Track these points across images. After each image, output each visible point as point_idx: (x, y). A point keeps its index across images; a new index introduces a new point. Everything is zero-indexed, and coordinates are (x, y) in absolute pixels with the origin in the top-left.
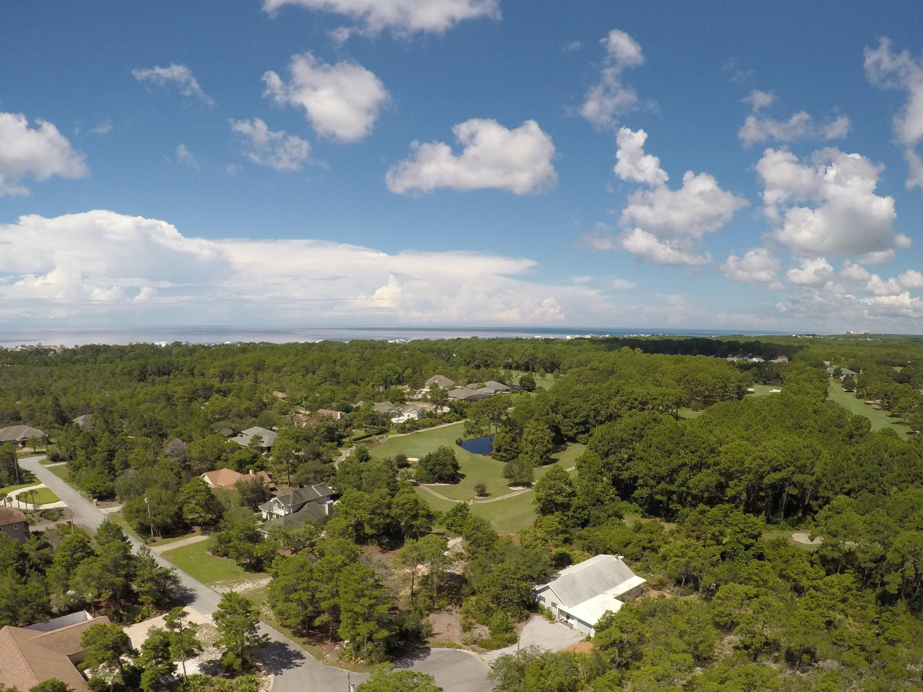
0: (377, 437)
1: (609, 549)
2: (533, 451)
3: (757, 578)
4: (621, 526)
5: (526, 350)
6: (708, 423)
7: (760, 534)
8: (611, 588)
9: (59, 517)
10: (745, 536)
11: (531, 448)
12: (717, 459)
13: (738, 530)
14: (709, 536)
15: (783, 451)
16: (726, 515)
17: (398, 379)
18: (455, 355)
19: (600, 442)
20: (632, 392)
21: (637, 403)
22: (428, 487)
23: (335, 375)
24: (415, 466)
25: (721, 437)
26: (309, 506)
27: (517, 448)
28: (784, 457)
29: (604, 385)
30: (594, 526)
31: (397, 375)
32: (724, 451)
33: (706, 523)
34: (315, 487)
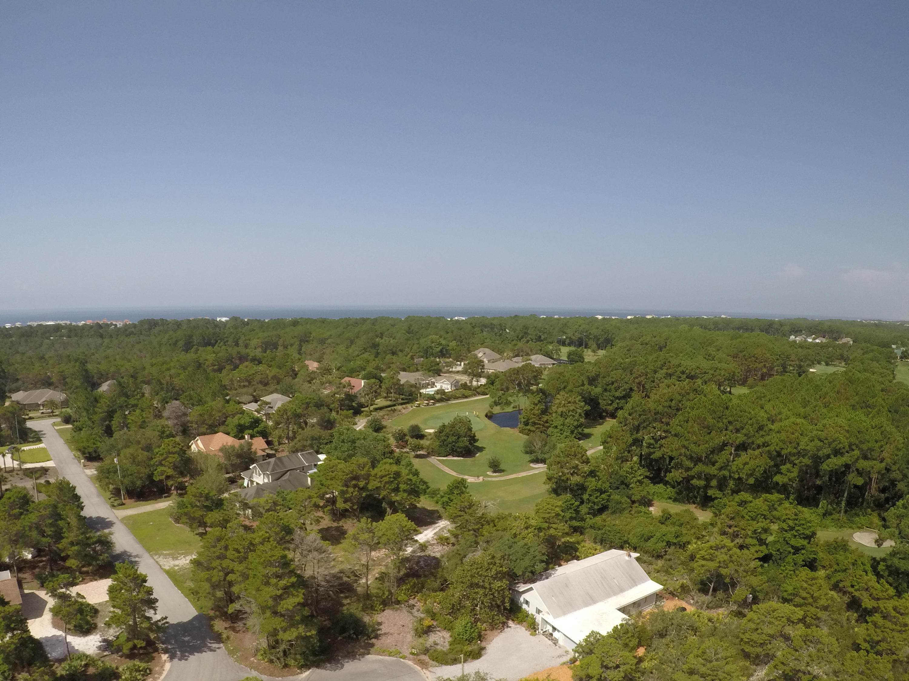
0: (400, 407)
1: (626, 542)
2: (563, 425)
3: (804, 594)
4: (646, 515)
5: (580, 326)
6: (760, 398)
7: (814, 534)
8: (615, 594)
9: (41, 476)
10: (795, 536)
11: (561, 423)
12: (767, 438)
13: (786, 528)
14: (750, 533)
15: (848, 431)
16: (772, 508)
17: (441, 351)
18: (508, 331)
19: (630, 415)
20: (679, 365)
21: (685, 376)
22: (438, 460)
23: (375, 346)
24: (430, 437)
25: (773, 413)
26: (290, 474)
27: (547, 422)
28: (847, 439)
29: (651, 358)
30: (614, 512)
31: (441, 347)
32: (776, 430)
33: (747, 517)
34: (302, 455)
